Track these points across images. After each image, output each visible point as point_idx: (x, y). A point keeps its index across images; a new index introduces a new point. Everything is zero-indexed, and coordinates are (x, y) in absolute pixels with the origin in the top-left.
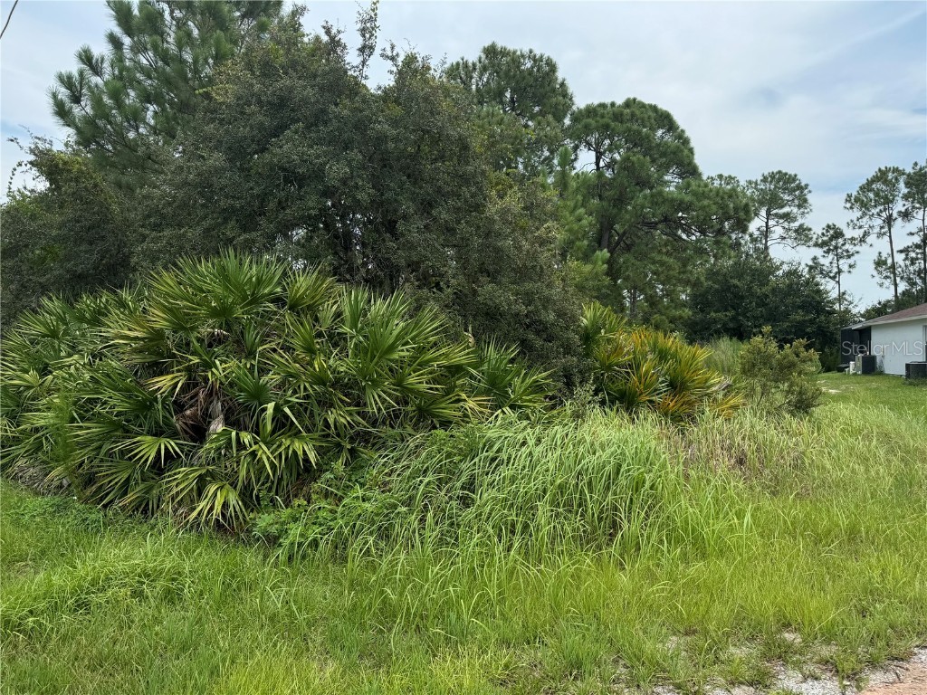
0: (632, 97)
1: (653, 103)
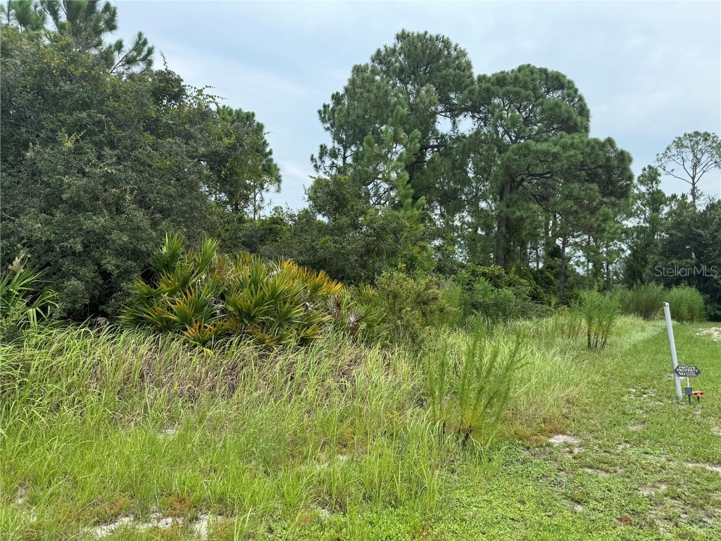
0: (526, 63)
1: (544, 67)
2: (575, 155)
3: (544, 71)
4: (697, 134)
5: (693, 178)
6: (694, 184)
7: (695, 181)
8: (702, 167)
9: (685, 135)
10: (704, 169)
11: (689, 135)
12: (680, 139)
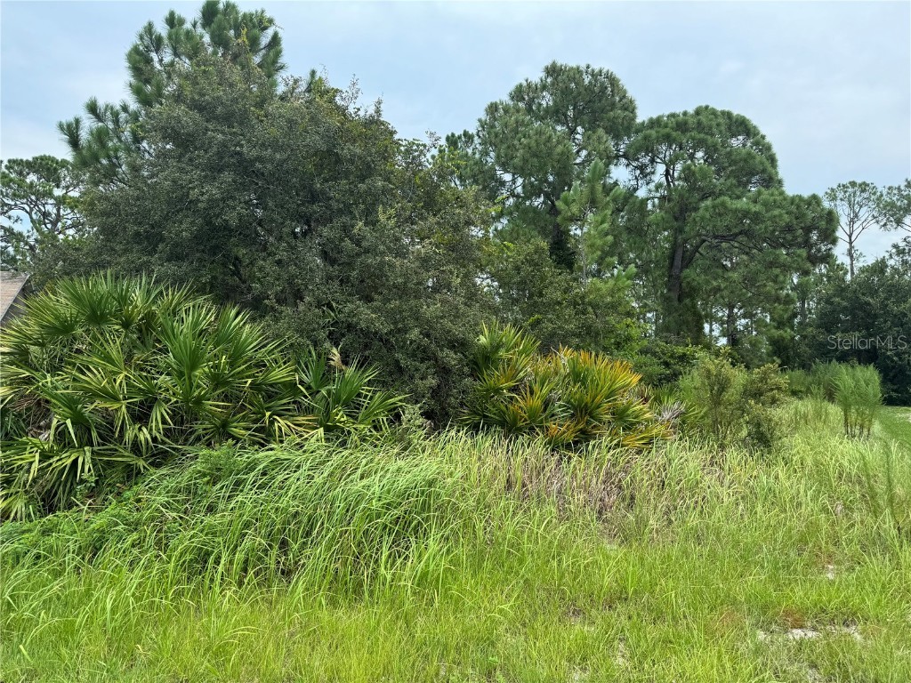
0: (704, 105)
1: (726, 109)
2: (781, 215)
3: (728, 115)
4: (853, 184)
5: (850, 236)
6: (851, 243)
7: (853, 239)
8: (861, 222)
9: (839, 186)
10: (864, 224)
11: (844, 186)
12: (833, 190)
